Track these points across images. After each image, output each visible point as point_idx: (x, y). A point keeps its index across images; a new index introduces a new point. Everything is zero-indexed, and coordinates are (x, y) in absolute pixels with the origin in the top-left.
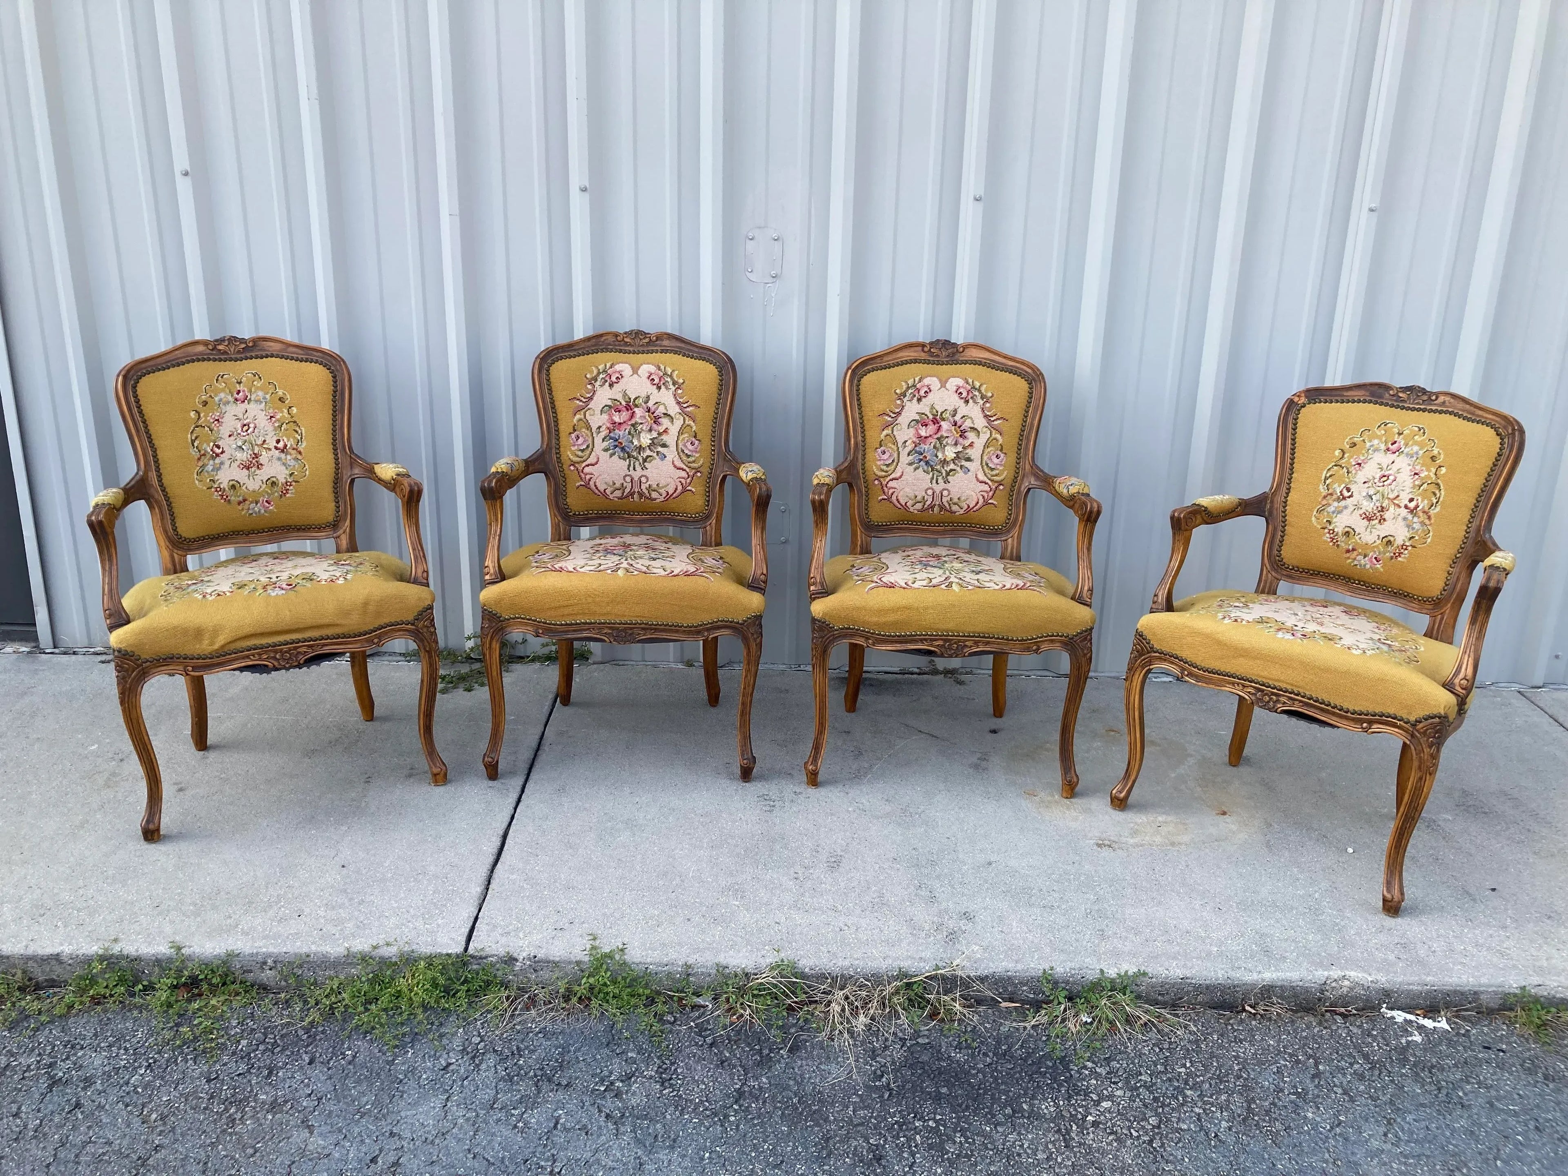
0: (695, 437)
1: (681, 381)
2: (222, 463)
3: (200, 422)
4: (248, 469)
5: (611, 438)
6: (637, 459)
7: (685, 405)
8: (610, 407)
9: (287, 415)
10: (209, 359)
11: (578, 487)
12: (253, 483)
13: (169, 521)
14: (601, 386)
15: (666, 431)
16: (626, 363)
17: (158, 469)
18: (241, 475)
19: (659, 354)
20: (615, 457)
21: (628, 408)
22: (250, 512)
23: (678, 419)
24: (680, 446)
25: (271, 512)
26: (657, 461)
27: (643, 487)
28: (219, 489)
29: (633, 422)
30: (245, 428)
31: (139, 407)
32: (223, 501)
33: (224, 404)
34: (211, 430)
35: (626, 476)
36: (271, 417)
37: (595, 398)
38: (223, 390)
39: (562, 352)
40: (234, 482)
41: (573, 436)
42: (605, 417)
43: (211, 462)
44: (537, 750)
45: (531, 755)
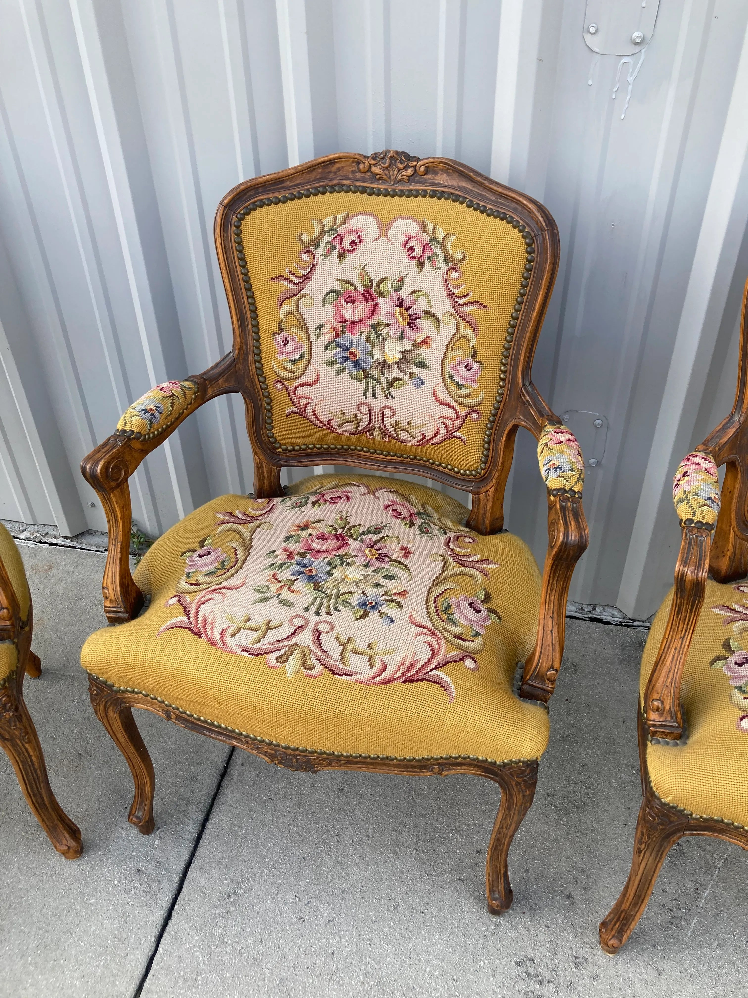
0: (474, 356)
1: (459, 256)
5: (338, 346)
6: (378, 381)
7: (461, 301)
8: (338, 293)
11: (288, 415)
14: (325, 256)
15: (425, 342)
16: (370, 215)
19: (428, 199)
20: (345, 375)
21: (368, 296)
23: (448, 324)
24: (448, 369)
26: (409, 388)
27: (388, 422)
29: (374, 320)
35: (361, 404)
37: (314, 277)
39: (264, 192)
41: (279, 338)
42: (330, 310)
44: (223, 775)
45: (213, 786)
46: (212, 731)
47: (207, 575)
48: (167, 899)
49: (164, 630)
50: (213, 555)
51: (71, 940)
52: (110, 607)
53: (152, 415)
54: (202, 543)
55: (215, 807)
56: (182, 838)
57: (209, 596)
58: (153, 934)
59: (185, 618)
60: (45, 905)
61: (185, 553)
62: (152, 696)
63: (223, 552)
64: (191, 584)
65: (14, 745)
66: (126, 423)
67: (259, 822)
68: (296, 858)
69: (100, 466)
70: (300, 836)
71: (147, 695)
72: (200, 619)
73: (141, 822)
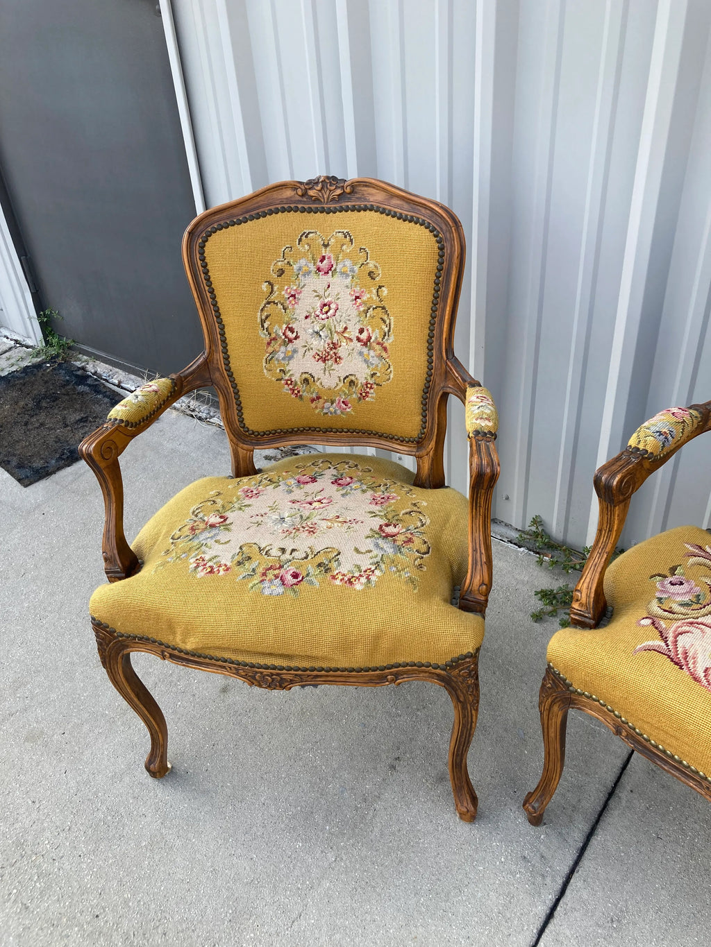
2: (295, 351)
3: (272, 298)
4: (324, 361)
9: (375, 297)
10: (296, 210)
12: (329, 379)
13: (236, 412)
17: (225, 351)
18: (316, 368)
22: (325, 411)
25: (348, 414)
28: (290, 382)
30: (326, 308)
31: (206, 273)
32: (293, 396)
33: (304, 275)
34: (285, 309)
36: (357, 298)
38: (304, 255)
40: (307, 376)
43: (283, 349)
44: (611, 794)
45: (600, 802)
46: (666, 762)
47: (683, 605)
48: (550, 897)
49: (640, 650)
50: (685, 587)
51: (459, 898)
52: (577, 610)
53: (666, 438)
54: (673, 570)
55: (601, 823)
56: (567, 842)
57: (687, 628)
58: (536, 926)
59: (663, 644)
60: (438, 854)
61: (655, 576)
62: (609, 707)
63: (696, 585)
64: (665, 611)
65: (464, 708)
66: (639, 441)
67: (646, 858)
68: (685, 911)
69: (617, 479)
70: (691, 889)
71: (604, 706)
72: (680, 650)
73: (535, 813)
